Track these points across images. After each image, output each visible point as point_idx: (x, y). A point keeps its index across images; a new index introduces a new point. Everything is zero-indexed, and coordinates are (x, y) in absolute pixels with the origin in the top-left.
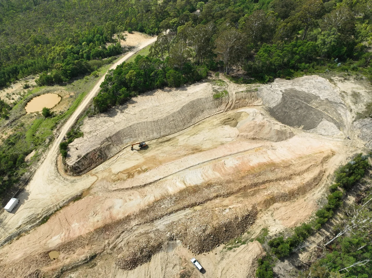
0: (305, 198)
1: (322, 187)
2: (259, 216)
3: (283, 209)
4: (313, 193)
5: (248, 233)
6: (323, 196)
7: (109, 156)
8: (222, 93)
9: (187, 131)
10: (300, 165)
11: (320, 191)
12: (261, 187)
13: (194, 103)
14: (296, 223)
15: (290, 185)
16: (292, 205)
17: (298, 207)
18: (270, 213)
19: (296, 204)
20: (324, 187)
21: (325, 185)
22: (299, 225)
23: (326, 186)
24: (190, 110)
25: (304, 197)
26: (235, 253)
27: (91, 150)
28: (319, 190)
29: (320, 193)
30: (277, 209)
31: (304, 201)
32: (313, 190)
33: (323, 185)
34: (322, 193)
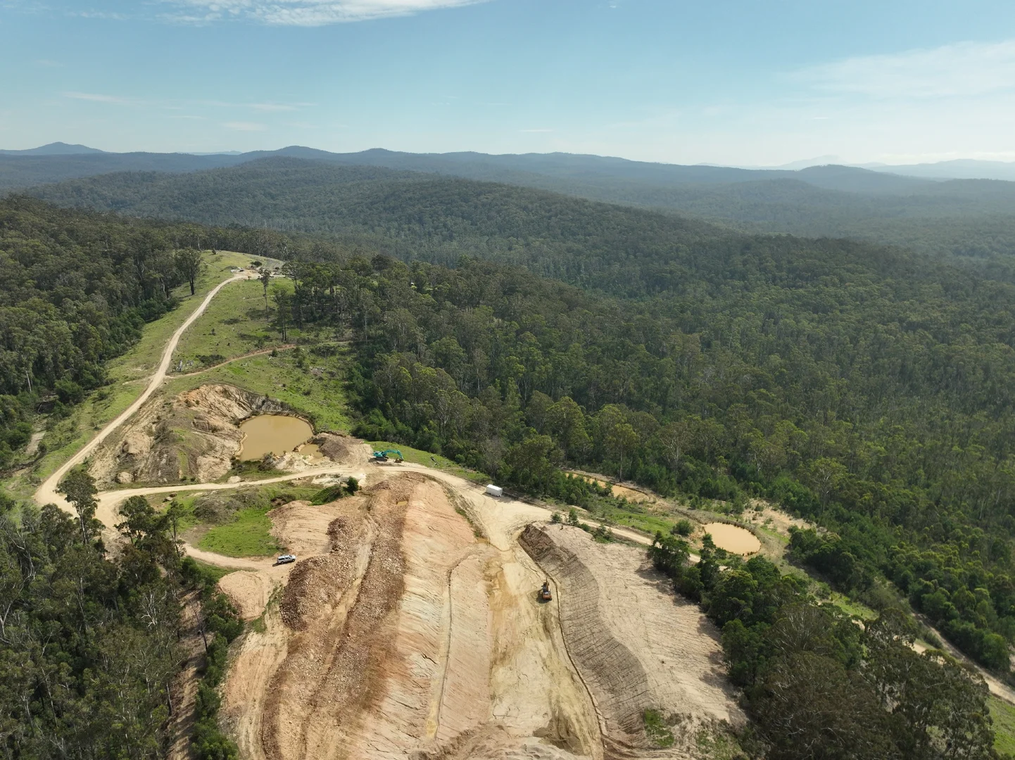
0: (257, 703)
1: (251, 745)
2: (288, 629)
3: (270, 662)
4: (253, 721)
5: (276, 612)
6: (235, 735)
7: (543, 564)
8: (662, 733)
9: (562, 658)
10: (325, 738)
11: (247, 736)
12: (330, 657)
13: (633, 669)
14: (235, 671)
15: (296, 690)
16: (264, 677)
17: (255, 684)
18: (279, 644)
19: (261, 684)
20: (248, 749)
21: (250, 754)
22: (229, 672)
23: (246, 755)
24: (616, 663)
25: (261, 701)
26: (266, 591)
27: (552, 538)
28: (251, 735)
29: (244, 733)
30: (276, 654)
31: (255, 697)
32: (260, 725)
33: (252, 749)
34: (242, 737)
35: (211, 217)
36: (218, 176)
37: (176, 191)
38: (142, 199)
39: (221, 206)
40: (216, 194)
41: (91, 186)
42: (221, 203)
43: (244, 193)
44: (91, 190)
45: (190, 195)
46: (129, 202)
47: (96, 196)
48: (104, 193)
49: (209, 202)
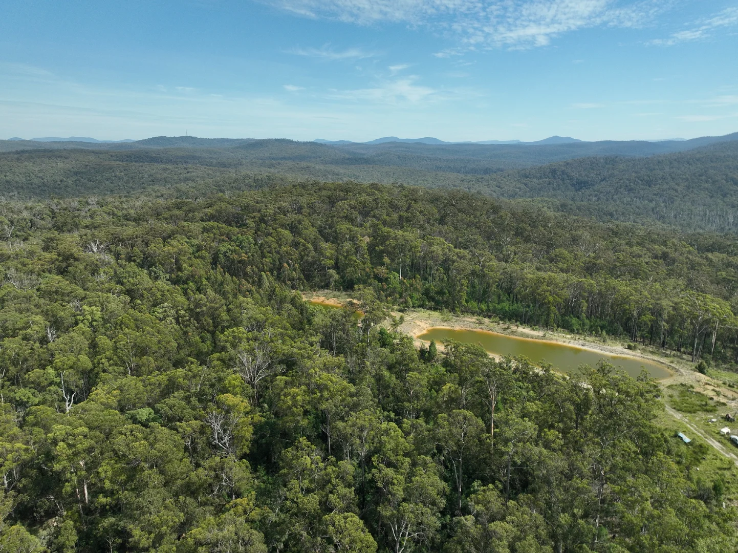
35: (664, 201)
36: (675, 160)
37: (633, 174)
38: (602, 180)
39: (676, 191)
40: (673, 179)
41: (563, 168)
42: (677, 187)
43: (704, 178)
44: (563, 172)
45: (646, 178)
46: (590, 182)
47: (565, 176)
48: (573, 174)
49: (665, 186)
